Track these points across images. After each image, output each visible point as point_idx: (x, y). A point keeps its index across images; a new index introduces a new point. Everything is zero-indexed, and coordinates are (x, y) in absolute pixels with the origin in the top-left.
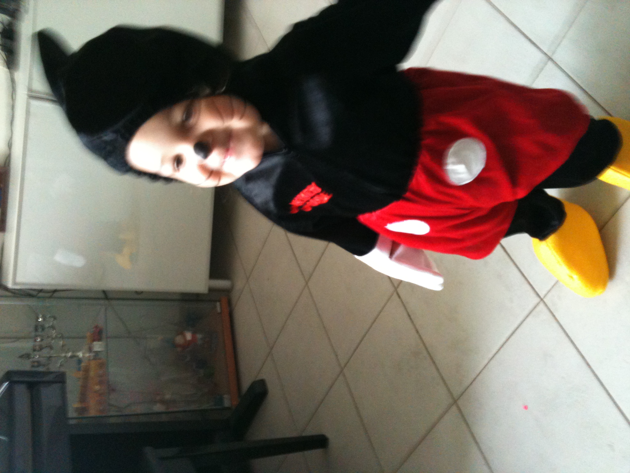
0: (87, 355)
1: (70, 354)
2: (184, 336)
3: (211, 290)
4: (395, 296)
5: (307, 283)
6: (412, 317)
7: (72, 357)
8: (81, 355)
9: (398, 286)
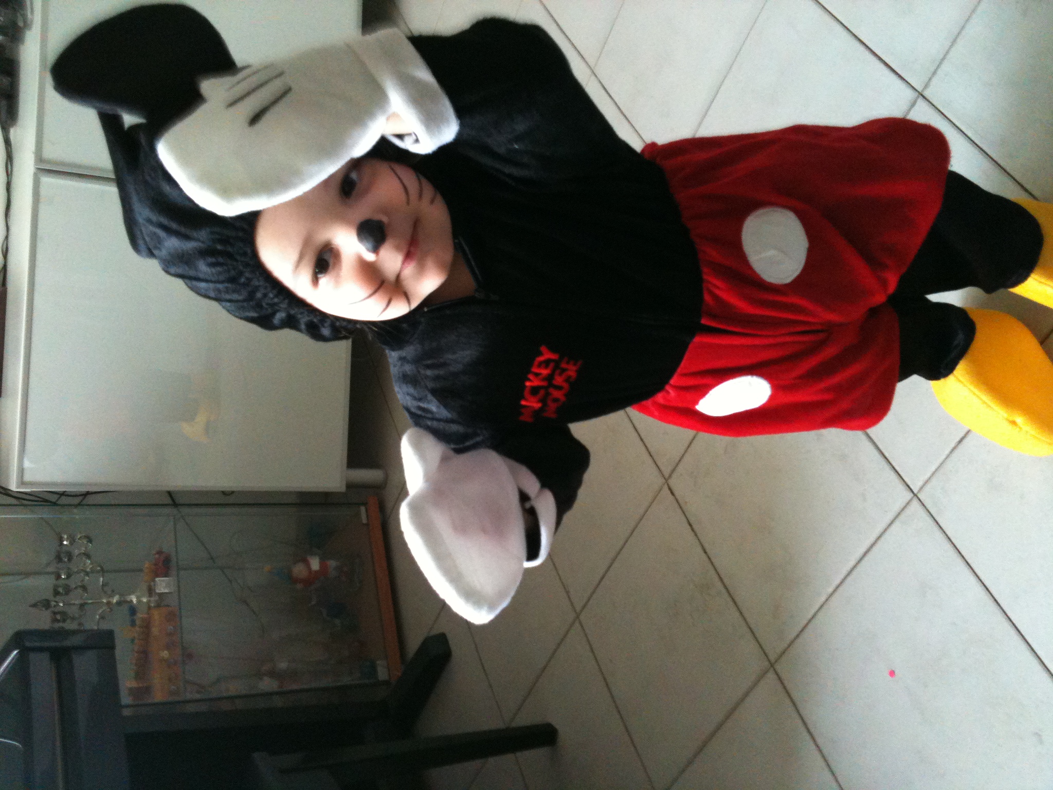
0: (145, 600)
1: (115, 600)
2: (308, 565)
3: (350, 486)
4: (666, 491)
6: (696, 527)
7: (119, 603)
8: (135, 600)
9: (670, 476)
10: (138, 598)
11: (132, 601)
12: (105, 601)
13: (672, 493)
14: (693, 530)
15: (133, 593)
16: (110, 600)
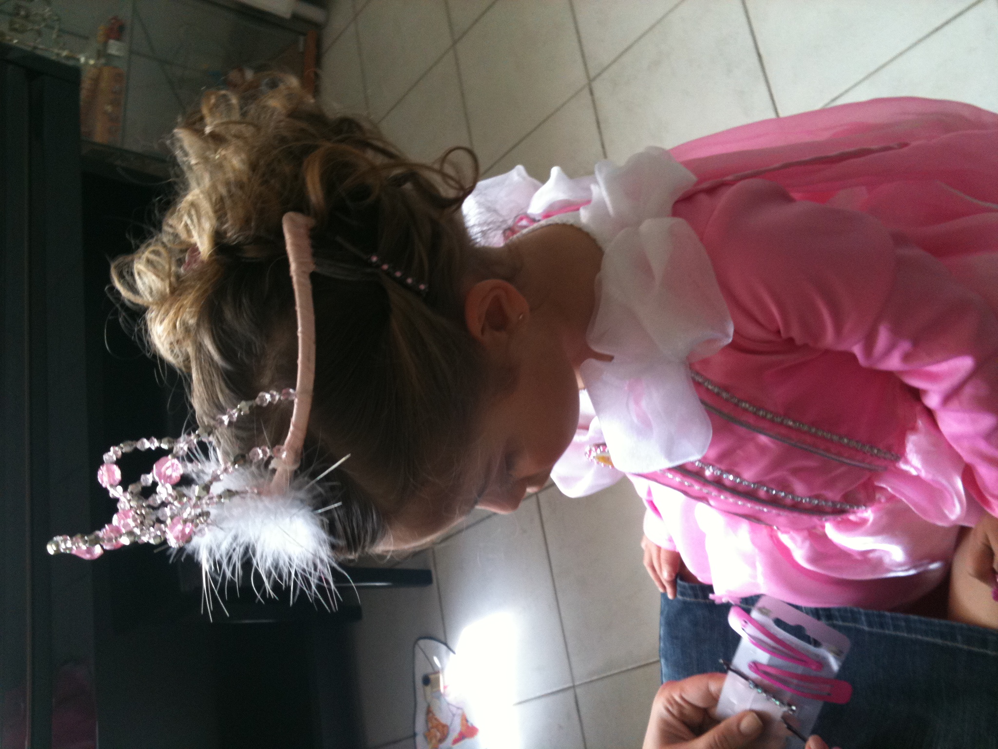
0: (92, 62)
1: (65, 53)
2: (243, 76)
3: (296, 17)
4: (586, 92)
5: (455, 43)
6: (602, 126)
7: (67, 58)
8: (83, 60)
9: (595, 79)
10: (87, 58)
11: (78, 60)
12: (56, 51)
13: (591, 93)
14: (599, 127)
15: (81, 51)
16: (60, 51)
